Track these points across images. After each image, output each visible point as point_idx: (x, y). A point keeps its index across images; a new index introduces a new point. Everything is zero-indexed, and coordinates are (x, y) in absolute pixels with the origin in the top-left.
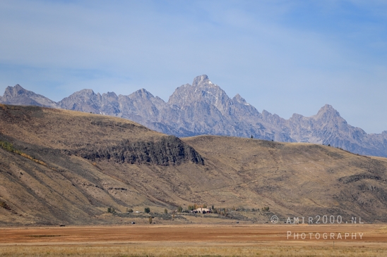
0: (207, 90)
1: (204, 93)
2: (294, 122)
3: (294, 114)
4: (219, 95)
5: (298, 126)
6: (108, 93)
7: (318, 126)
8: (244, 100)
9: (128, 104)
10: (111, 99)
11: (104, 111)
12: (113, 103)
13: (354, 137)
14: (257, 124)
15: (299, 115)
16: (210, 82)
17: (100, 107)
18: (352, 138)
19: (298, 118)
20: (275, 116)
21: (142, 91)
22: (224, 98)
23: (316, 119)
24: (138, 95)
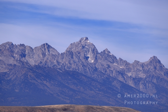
0: (86, 45)
1: (83, 47)
2: (135, 65)
3: (135, 61)
4: (92, 48)
5: (136, 67)
6: (21, 44)
7: (146, 68)
8: (109, 52)
9: (30, 51)
10: (22, 48)
11: (16, 54)
12: (22, 50)
13: (165, 75)
14: (107, 65)
15: (137, 61)
16: (88, 41)
17: (15, 52)
18: (164, 75)
19: (137, 62)
20: (125, 61)
21: (45, 44)
22: (94, 50)
23: (146, 64)
24: (43, 46)
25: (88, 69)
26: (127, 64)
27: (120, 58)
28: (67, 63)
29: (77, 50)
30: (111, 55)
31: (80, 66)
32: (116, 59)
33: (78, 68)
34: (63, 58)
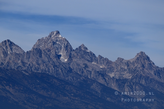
0: (57, 41)
1: (54, 43)
2: (118, 63)
3: (118, 58)
4: (65, 44)
5: (120, 66)
7: (132, 66)
8: (86, 48)
13: (155, 74)
15: (121, 58)
16: (60, 36)
19: (120, 60)
20: (106, 59)
21: (7, 41)
22: (68, 47)
23: (132, 62)
24: (4, 44)
25: (60, 70)
26: (108, 62)
27: (99, 55)
28: (34, 63)
29: (46, 47)
30: (88, 52)
31: (51, 67)
32: (95, 57)
33: (49, 69)
34: (29, 58)
